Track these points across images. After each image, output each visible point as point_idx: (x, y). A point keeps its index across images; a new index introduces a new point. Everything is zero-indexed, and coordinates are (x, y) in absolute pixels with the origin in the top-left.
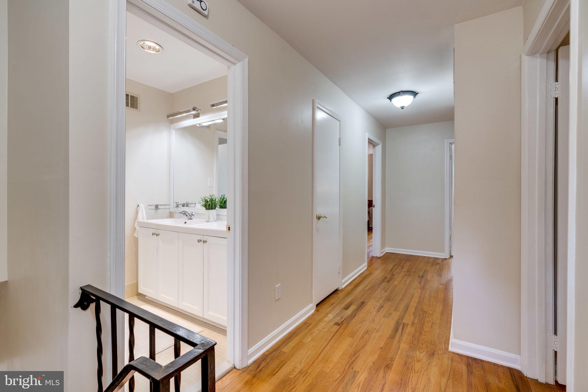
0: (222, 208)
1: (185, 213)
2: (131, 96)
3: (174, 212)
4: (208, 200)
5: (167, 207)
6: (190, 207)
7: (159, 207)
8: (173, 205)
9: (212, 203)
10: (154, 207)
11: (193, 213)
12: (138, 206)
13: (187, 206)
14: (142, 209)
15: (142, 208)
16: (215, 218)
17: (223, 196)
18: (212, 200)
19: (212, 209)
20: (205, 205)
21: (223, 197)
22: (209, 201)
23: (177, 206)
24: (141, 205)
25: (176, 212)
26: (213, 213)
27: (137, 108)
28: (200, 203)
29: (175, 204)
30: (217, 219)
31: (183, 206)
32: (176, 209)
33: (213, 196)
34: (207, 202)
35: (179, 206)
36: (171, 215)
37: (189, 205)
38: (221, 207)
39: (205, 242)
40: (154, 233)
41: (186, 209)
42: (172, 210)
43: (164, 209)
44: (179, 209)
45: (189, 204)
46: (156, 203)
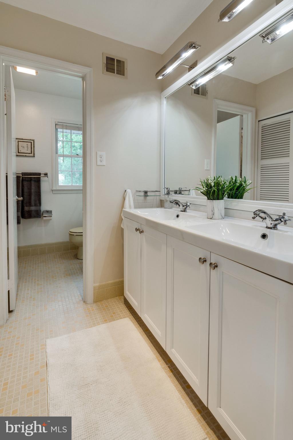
0: (232, 198)
1: (177, 203)
2: (117, 60)
3: (164, 200)
4: (213, 184)
5: (157, 193)
6: (184, 195)
7: (149, 194)
8: (163, 191)
9: (218, 190)
10: (143, 194)
11: (188, 204)
12: (126, 190)
13: (180, 193)
14: (129, 197)
15: (129, 194)
16: (223, 215)
17: (234, 179)
18: (217, 184)
19: (218, 199)
20: (207, 192)
21: (234, 181)
22: (214, 186)
23: (168, 193)
24: (129, 191)
25: (167, 201)
26: (219, 205)
27: (123, 75)
28: (197, 189)
29: (166, 191)
30: (225, 216)
31: (176, 192)
32: (167, 196)
33: (219, 178)
34: (211, 187)
35: (171, 193)
36: (161, 204)
37: (183, 193)
38: (231, 196)
39: (215, 266)
40: (137, 228)
41: (178, 197)
42: (164, 197)
43: (154, 197)
44: (170, 196)
45: (183, 191)
46: (146, 190)
